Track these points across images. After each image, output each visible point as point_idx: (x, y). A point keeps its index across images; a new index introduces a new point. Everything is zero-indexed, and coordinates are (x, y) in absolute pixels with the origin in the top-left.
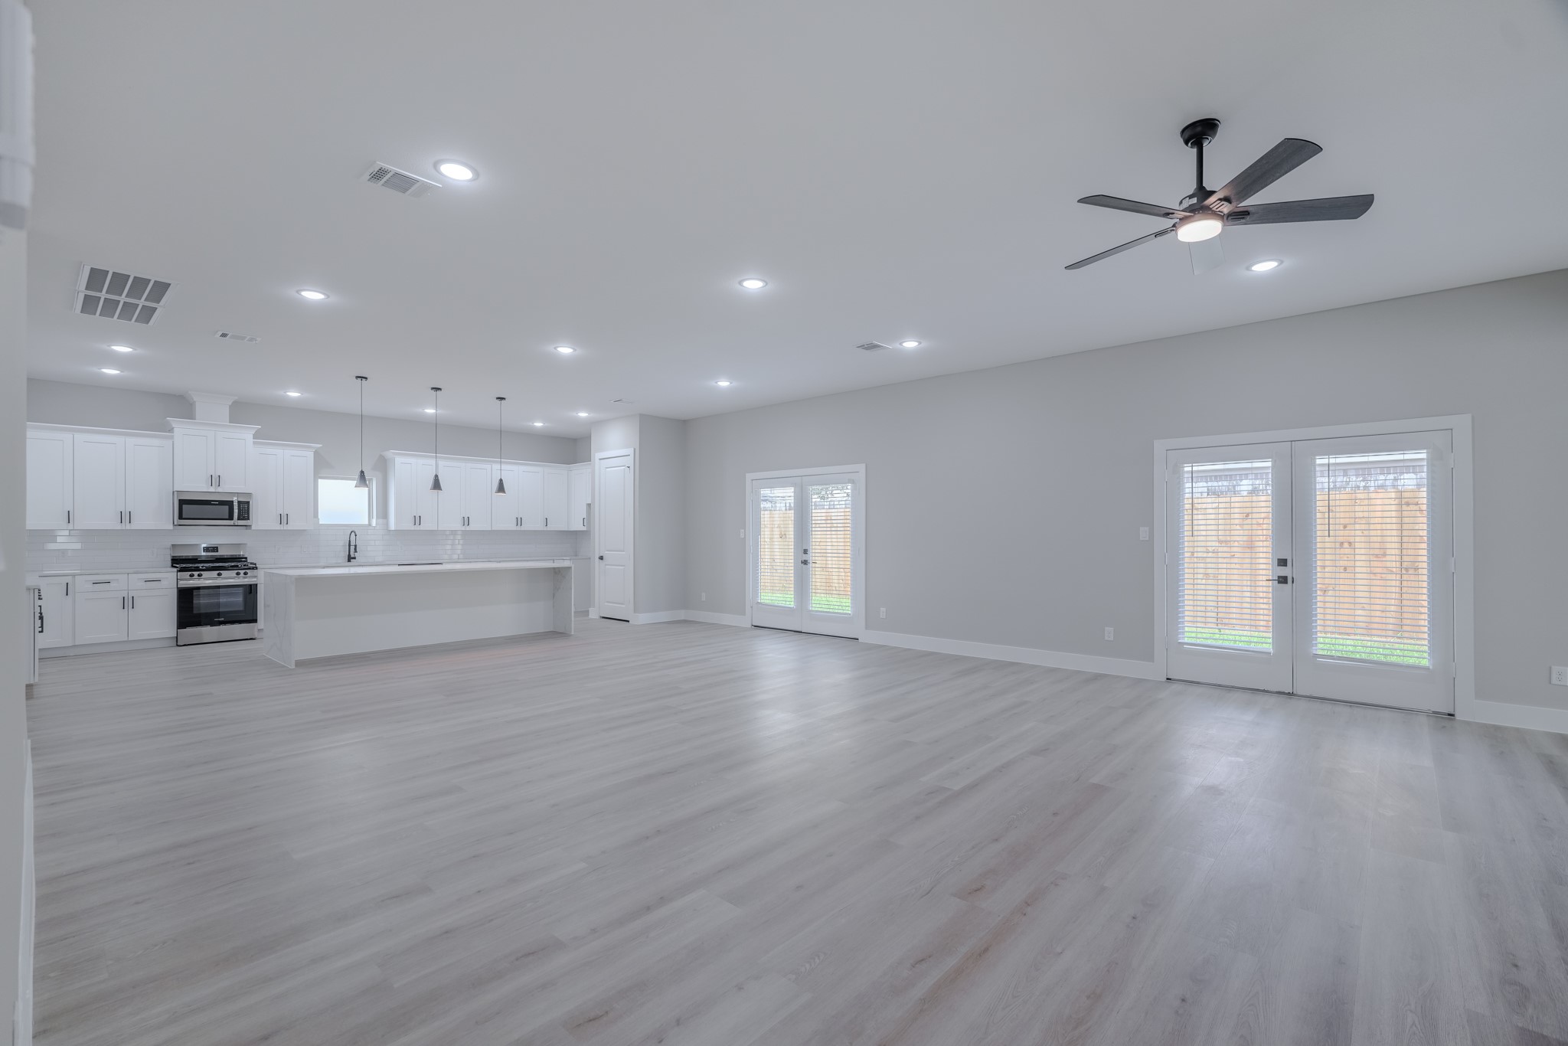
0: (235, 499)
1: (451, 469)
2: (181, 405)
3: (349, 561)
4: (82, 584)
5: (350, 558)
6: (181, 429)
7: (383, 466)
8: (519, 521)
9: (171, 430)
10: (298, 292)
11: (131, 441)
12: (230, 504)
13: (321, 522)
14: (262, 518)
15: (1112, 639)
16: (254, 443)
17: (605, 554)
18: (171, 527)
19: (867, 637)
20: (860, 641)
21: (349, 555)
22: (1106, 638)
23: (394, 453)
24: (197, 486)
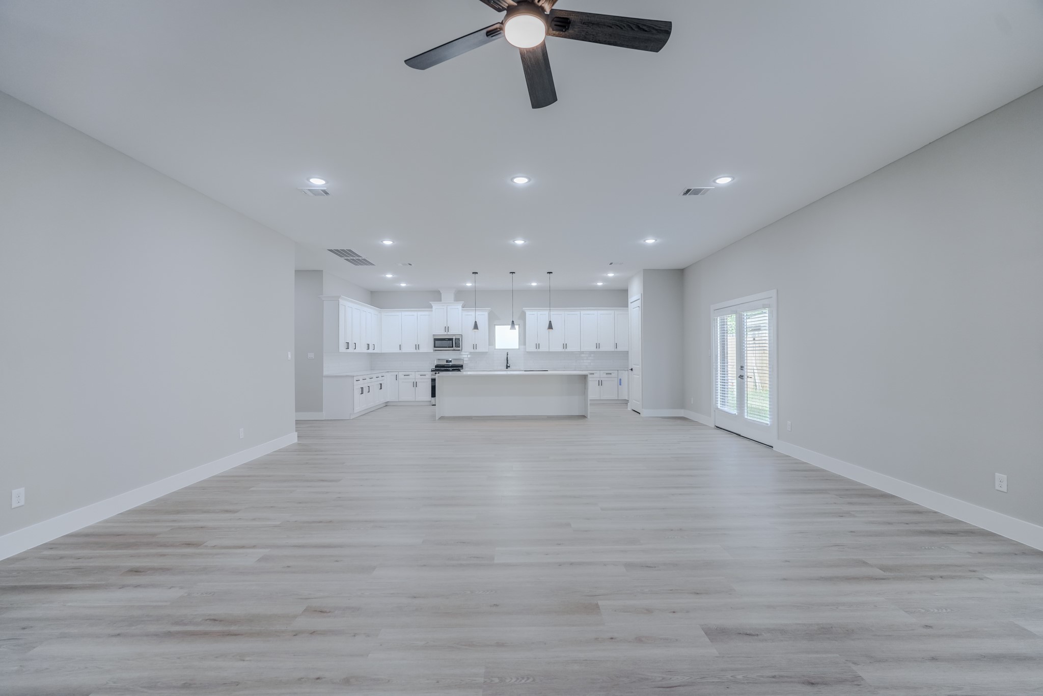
0: (454, 338)
1: (559, 316)
2: (436, 295)
3: (507, 368)
4: (401, 375)
5: (507, 367)
6: (435, 306)
7: (523, 316)
8: (598, 346)
9: (431, 307)
10: (382, 242)
11: (420, 313)
12: (451, 339)
13: (497, 347)
14: (466, 346)
15: (1004, 489)
16: (462, 310)
17: (633, 367)
18: (432, 351)
19: (781, 447)
20: (774, 449)
21: (507, 365)
22: (997, 487)
23: (526, 309)
24: (441, 333)
